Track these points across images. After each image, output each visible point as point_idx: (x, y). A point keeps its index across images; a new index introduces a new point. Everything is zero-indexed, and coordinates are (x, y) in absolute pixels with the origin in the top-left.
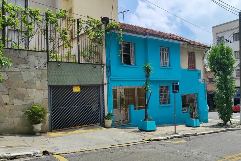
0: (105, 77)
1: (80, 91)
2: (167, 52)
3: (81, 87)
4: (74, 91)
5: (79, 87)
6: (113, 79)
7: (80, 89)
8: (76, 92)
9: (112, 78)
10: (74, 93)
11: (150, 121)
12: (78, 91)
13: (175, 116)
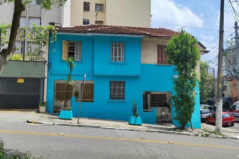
0: (45, 72)
1: (23, 82)
2: (123, 47)
3: (24, 79)
4: (18, 82)
5: (22, 79)
6: (53, 74)
7: (23, 81)
8: (20, 83)
9: (52, 72)
10: (18, 84)
11: (65, 110)
12: (21, 82)
13: (80, 107)
